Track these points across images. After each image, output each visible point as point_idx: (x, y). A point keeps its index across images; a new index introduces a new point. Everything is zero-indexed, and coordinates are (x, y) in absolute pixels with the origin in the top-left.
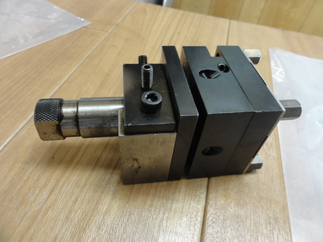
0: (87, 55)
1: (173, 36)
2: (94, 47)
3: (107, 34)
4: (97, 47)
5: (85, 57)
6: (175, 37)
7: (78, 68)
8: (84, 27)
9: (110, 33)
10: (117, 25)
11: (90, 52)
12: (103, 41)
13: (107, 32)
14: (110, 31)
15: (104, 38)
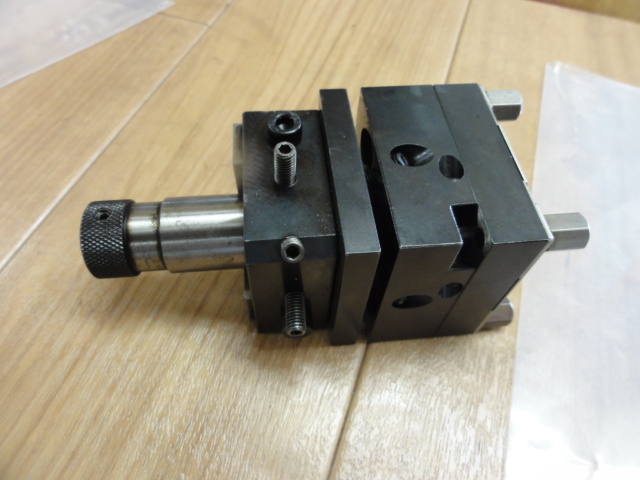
0: (160, 80)
1: (342, 31)
2: (176, 62)
3: (206, 28)
4: (181, 61)
5: (156, 85)
6: (347, 34)
7: (140, 110)
8: (160, 14)
9: (210, 27)
10: (228, 6)
11: (166, 74)
12: (194, 46)
13: (204, 24)
14: (210, 23)
15: (196, 40)
